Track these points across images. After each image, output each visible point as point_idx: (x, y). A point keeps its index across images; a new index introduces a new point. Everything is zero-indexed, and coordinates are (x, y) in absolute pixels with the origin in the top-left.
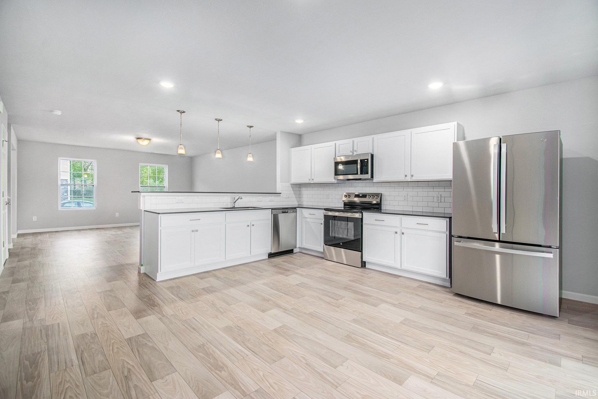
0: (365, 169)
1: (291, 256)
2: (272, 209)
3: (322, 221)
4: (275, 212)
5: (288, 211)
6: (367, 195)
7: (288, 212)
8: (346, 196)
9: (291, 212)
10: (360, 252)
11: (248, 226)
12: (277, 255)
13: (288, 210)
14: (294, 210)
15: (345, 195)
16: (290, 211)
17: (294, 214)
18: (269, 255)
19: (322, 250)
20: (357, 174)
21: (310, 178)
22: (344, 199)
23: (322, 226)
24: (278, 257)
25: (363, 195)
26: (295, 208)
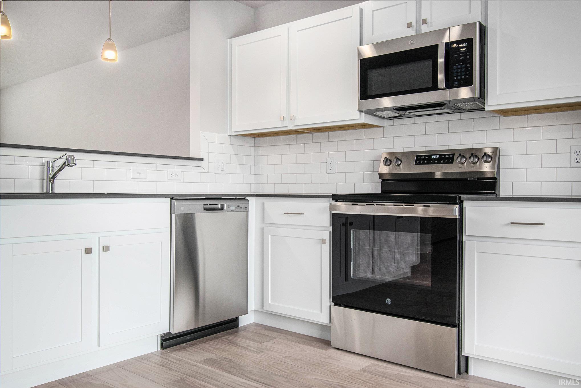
0: (461, 72)
1: (231, 337)
2: (172, 199)
3: (327, 235)
4: (184, 207)
5: (222, 205)
6: (453, 155)
7: (222, 209)
8: (388, 161)
9: (233, 208)
10: (454, 326)
11: (88, 251)
12: (188, 337)
13: (222, 202)
14: (241, 203)
15: (386, 159)
16: (229, 206)
17: (241, 214)
18: (163, 340)
19: (325, 320)
20: (435, 87)
21: (285, 116)
22: (385, 170)
23: (326, 249)
24: (191, 345)
25: (440, 155)
26: (243, 198)
